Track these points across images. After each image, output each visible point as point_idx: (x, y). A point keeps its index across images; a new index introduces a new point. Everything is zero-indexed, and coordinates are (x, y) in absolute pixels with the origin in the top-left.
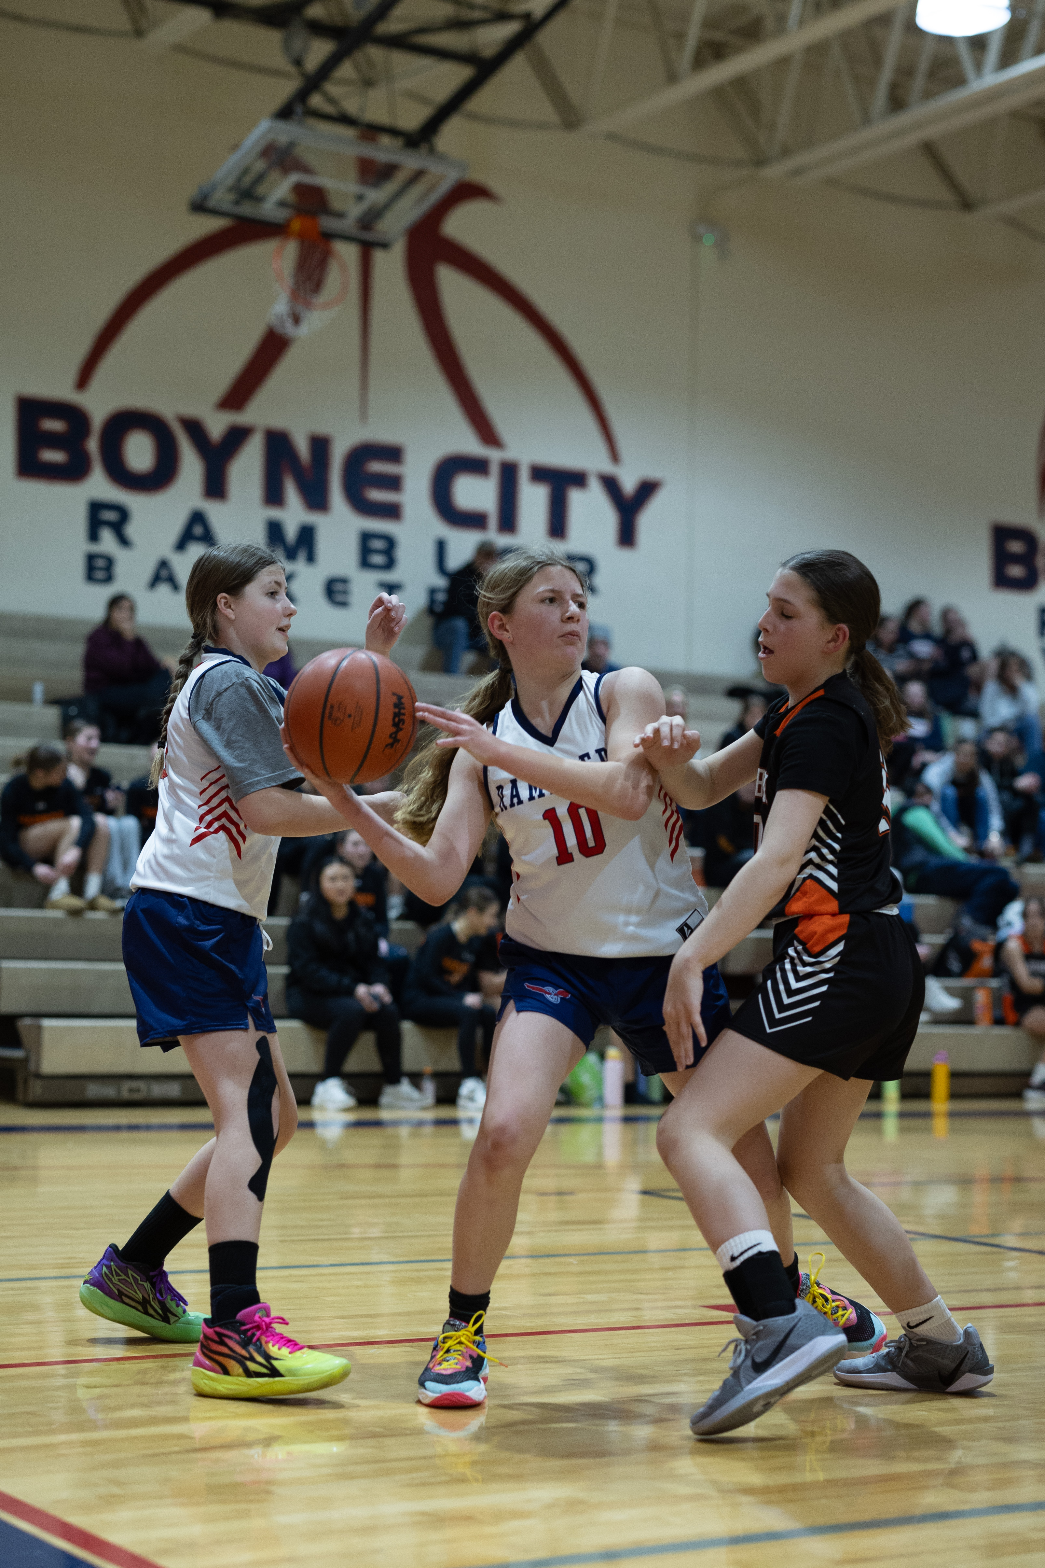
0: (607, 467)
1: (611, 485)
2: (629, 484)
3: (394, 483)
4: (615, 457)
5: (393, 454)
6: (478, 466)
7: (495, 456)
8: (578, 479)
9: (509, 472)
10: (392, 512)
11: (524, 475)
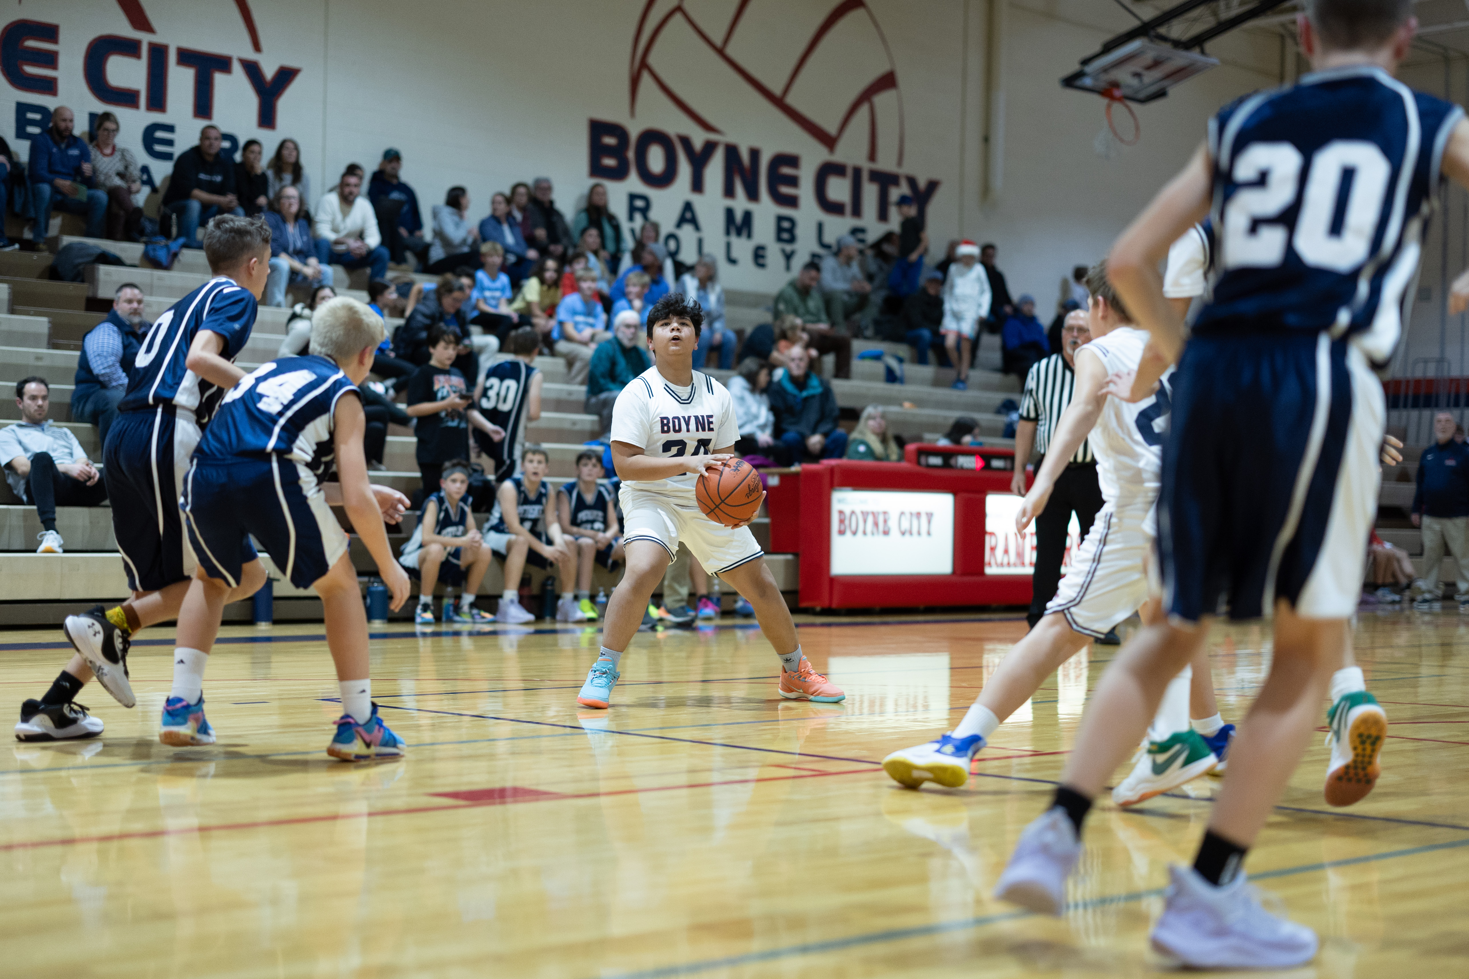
0: (250, 55)
1: (252, 70)
2: (269, 72)
3: (50, 60)
4: (257, 47)
5: (50, 32)
6: (130, 48)
7: (145, 38)
8: (223, 64)
9: (158, 53)
10: (49, 86)
11: (172, 57)
